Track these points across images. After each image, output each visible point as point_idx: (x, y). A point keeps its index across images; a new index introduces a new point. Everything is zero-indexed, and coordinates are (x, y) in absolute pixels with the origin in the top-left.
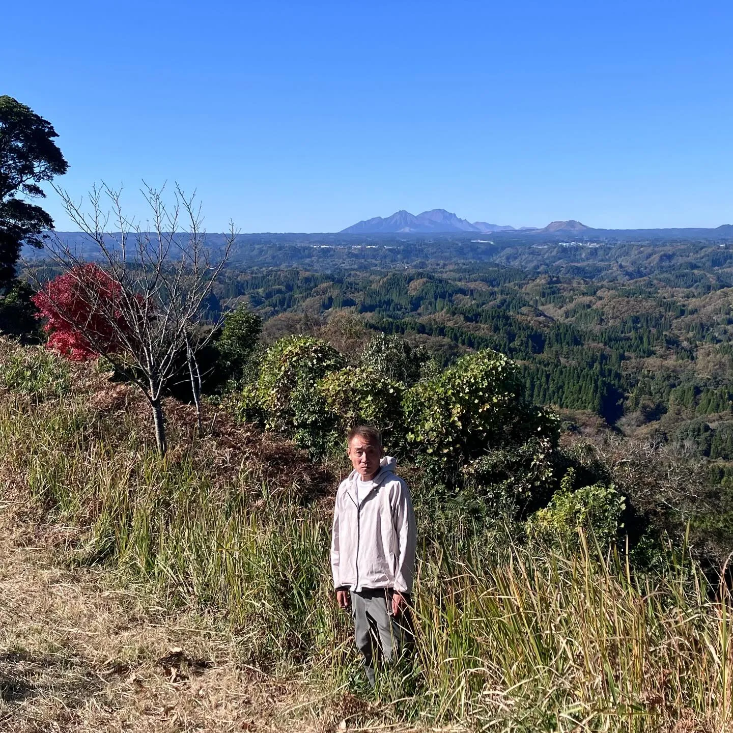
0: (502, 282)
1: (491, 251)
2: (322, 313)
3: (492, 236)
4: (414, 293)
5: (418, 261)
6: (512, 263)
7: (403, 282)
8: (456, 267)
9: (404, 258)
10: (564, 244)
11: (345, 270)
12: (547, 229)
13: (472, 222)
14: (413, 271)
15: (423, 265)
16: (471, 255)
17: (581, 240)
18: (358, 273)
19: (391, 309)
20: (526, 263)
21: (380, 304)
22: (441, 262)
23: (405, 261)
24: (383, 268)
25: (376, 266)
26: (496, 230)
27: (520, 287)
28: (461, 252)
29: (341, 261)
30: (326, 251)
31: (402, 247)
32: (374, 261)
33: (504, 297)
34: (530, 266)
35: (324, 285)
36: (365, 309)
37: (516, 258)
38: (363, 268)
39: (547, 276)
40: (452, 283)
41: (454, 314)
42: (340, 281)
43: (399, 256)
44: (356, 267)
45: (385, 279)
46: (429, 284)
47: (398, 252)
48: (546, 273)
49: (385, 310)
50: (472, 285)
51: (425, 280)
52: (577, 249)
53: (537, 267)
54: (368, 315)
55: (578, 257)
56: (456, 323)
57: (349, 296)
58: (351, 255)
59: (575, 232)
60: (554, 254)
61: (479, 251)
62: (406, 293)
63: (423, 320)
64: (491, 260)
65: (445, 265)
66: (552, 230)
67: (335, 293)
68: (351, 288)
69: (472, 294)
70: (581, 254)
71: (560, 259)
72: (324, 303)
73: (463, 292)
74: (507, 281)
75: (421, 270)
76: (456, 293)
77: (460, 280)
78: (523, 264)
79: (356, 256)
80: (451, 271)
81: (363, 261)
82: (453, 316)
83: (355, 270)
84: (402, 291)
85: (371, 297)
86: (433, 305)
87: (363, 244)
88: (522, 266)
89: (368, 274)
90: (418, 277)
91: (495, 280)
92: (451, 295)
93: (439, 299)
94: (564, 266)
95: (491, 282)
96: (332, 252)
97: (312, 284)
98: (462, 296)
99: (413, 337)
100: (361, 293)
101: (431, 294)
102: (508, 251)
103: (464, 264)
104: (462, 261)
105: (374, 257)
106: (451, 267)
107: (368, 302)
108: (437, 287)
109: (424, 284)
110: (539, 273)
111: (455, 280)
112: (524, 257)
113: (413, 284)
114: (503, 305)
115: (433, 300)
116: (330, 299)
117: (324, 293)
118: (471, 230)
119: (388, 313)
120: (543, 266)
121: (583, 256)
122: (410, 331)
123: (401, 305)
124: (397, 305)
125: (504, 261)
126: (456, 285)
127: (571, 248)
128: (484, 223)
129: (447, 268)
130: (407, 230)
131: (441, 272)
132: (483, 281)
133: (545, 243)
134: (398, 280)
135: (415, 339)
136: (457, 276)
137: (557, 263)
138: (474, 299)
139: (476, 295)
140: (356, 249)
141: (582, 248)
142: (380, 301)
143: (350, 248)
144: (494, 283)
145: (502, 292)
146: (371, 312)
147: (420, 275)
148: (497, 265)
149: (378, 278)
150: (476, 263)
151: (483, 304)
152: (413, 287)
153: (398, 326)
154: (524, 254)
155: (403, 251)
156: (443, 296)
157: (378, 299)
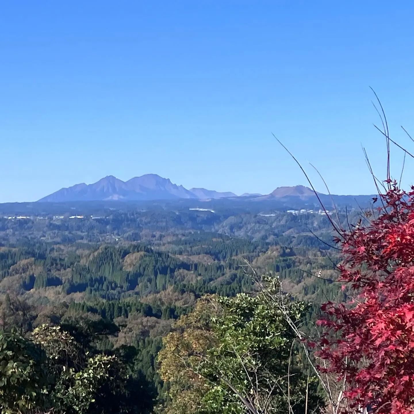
0: (228, 255)
1: (212, 219)
2: (22, 294)
3: (212, 204)
4: (130, 269)
5: (130, 233)
6: (236, 234)
7: (117, 256)
8: (175, 239)
9: (114, 229)
10: (293, 212)
11: (47, 244)
12: (272, 195)
13: (188, 188)
14: (126, 245)
15: (136, 236)
16: (190, 224)
17: (312, 207)
18: (62, 247)
19: (104, 287)
20: (253, 233)
21: (92, 282)
22: (158, 234)
23: (115, 232)
24: (90, 241)
25: (82, 238)
26: (216, 197)
27: (250, 260)
28: (178, 221)
29: (41, 233)
30: (22, 223)
31: (111, 217)
32: (79, 233)
33: (233, 271)
34: (257, 237)
35: (24, 262)
36: (73, 289)
37: (240, 228)
38: (66, 241)
39: (278, 247)
40: (173, 256)
41: (183, 292)
42: (42, 257)
43: (108, 227)
44: (58, 240)
45: (96, 254)
46: (147, 259)
47: (107, 223)
48: (277, 244)
49: (97, 290)
50: (195, 259)
51: (142, 253)
52: (308, 216)
53: (265, 237)
54: (77, 296)
55: (310, 226)
56: (185, 303)
57: (55, 274)
58: (52, 226)
59: (303, 199)
60: (283, 222)
61: (199, 220)
62: (121, 269)
63: (147, 299)
64: (213, 230)
65: (161, 237)
66: (277, 196)
67: (37, 270)
68: (57, 264)
69: (196, 269)
70: (312, 223)
71: (290, 228)
72: (24, 283)
73: (186, 266)
74: (234, 253)
75: (135, 243)
76: (179, 268)
77: (181, 253)
78: (249, 234)
79: (58, 227)
80: (169, 243)
81: (67, 233)
82: (182, 294)
83: (59, 243)
84: (118, 267)
85: (80, 274)
86: (153, 283)
87: (67, 214)
88: (248, 236)
89: (74, 248)
90: (134, 249)
91: (220, 252)
92: (172, 271)
93: (159, 276)
94: (296, 236)
95: (216, 256)
96: (30, 224)
97: (10, 261)
98: (186, 272)
99: (139, 320)
100: (68, 270)
101: (150, 270)
102: (232, 219)
103: (184, 235)
104: (181, 232)
105: (79, 228)
106: (169, 239)
107: (77, 280)
108: (157, 261)
109: (142, 258)
110: (268, 244)
111: (175, 253)
112: (249, 227)
113: (128, 259)
114: (233, 280)
115: (153, 277)
116: (32, 279)
117: (24, 270)
118: (188, 197)
119: (102, 292)
120: (272, 236)
121: (315, 225)
122: (135, 313)
123: (115, 284)
124: (111, 283)
125: (227, 230)
126: (179, 259)
127: (302, 216)
128: (203, 189)
129: (165, 240)
130: (116, 197)
131: (159, 245)
132: (206, 253)
133: (272, 211)
134: (111, 254)
135: (142, 323)
136: (177, 248)
137: (287, 233)
138: (200, 275)
139: (200, 270)
140: (57, 220)
141: (314, 216)
142: (91, 279)
143: (51, 219)
144: (220, 256)
145: (230, 266)
146: (80, 292)
147: (137, 248)
148: (220, 236)
149: (87, 252)
150: (196, 233)
151: (211, 280)
152: (129, 261)
153: (120, 308)
154: (249, 223)
155: (113, 220)
156: (164, 271)
157: (88, 276)
